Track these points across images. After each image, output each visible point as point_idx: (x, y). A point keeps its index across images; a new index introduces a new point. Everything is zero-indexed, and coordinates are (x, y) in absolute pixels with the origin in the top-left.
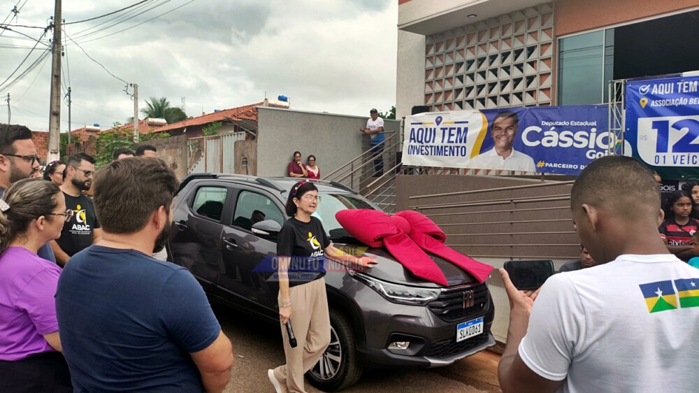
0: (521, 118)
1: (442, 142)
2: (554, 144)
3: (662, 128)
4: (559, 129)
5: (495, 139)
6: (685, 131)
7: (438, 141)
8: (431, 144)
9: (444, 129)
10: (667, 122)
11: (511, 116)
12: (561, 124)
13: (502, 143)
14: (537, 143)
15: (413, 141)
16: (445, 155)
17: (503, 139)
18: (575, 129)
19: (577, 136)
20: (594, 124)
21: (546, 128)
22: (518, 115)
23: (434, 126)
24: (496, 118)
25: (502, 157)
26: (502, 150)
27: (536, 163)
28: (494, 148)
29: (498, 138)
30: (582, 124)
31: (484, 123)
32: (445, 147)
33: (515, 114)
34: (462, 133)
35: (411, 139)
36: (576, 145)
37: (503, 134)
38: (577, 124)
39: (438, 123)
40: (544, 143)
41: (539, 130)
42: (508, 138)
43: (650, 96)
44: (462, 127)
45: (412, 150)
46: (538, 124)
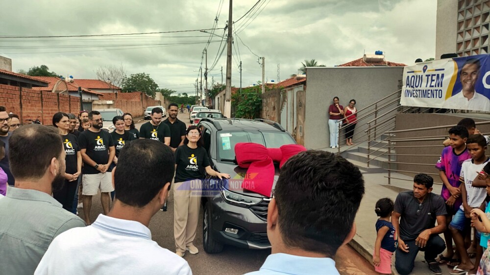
1: (426, 87)
5: (463, 83)
7: (424, 86)
8: (419, 88)
9: (428, 76)
11: (475, 63)
13: (467, 86)
15: (408, 86)
16: (428, 97)
22: (481, 61)
23: (422, 73)
24: (464, 65)
25: (467, 99)
26: (467, 92)
28: (462, 91)
29: (465, 82)
31: (455, 69)
32: (428, 90)
33: (478, 61)
34: (440, 79)
37: (469, 78)
39: (424, 71)
44: (440, 74)
45: (407, 93)
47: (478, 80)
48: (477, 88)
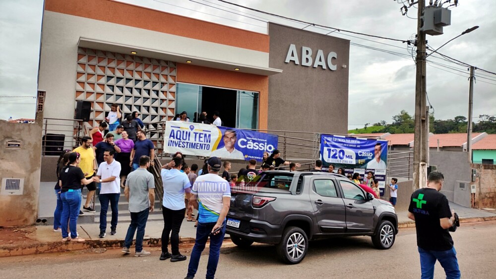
1: (195, 141)
3: (329, 150)
4: (254, 141)
6: (334, 152)
7: (192, 140)
8: (187, 141)
11: (233, 132)
12: (254, 139)
13: (229, 144)
16: (197, 148)
17: (229, 143)
20: (266, 141)
21: (248, 140)
23: (189, 130)
25: (229, 152)
26: (229, 148)
27: (244, 156)
28: (225, 147)
29: (227, 142)
30: (262, 140)
31: (219, 133)
32: (197, 144)
33: (235, 131)
34: (208, 137)
35: (171, 136)
36: (260, 149)
37: (229, 140)
38: (260, 140)
39: (191, 129)
41: (245, 140)
42: (232, 143)
43: (327, 140)
44: (208, 133)
45: (171, 143)
46: (245, 138)
47: (236, 142)
48: (235, 146)
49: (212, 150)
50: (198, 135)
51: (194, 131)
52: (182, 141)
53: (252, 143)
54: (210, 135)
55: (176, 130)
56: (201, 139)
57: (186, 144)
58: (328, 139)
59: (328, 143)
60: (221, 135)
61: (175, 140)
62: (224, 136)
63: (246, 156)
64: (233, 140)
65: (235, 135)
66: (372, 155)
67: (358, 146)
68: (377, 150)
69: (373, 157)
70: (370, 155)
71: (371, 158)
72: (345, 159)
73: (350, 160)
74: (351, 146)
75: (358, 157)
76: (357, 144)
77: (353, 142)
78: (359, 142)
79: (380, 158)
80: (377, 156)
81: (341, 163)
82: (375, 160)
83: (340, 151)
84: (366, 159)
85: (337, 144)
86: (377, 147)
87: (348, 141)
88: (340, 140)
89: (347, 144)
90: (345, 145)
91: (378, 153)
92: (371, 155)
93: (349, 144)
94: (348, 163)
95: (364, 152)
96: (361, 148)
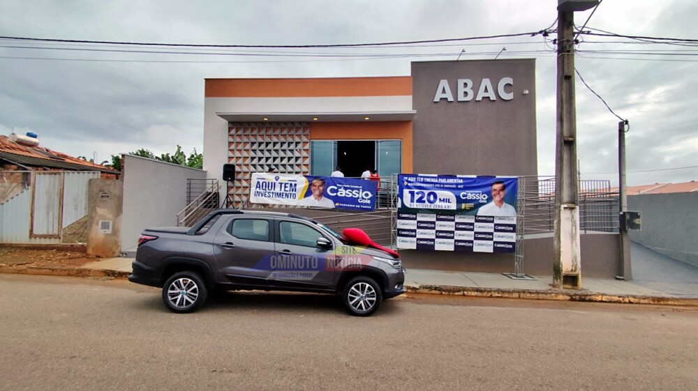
0: (327, 182)
1: (280, 190)
2: (343, 195)
3: (412, 193)
4: (346, 189)
5: (313, 191)
6: (420, 195)
7: (277, 190)
8: (272, 191)
9: (281, 184)
10: (414, 192)
11: (322, 180)
12: (346, 186)
13: (317, 193)
14: (335, 194)
15: (258, 189)
16: (282, 198)
17: (317, 191)
18: (353, 189)
19: (354, 192)
20: (361, 187)
21: (339, 188)
23: (275, 181)
24: (313, 180)
25: (317, 200)
26: (317, 196)
27: (335, 203)
28: (312, 195)
29: (315, 190)
30: (356, 187)
31: (306, 182)
32: (282, 193)
34: (293, 187)
35: (257, 187)
36: (353, 196)
37: (317, 188)
38: (354, 187)
39: (277, 180)
40: (339, 194)
41: (336, 188)
42: (320, 191)
43: (407, 181)
44: (293, 183)
45: (257, 194)
46: (335, 185)
47: (325, 190)
48: (323, 194)
49: (300, 198)
50: (283, 185)
51: (279, 181)
52: (268, 191)
53: (344, 190)
54: (295, 185)
55: (261, 181)
56: (287, 189)
57: (271, 195)
58: (409, 180)
59: (409, 184)
60: (308, 184)
61: (261, 191)
62: (311, 185)
63: (337, 204)
64: (321, 188)
65: (324, 183)
66: (487, 197)
67: (462, 186)
68: (495, 190)
69: (489, 200)
70: (482, 198)
71: (486, 202)
72: (438, 202)
73: (448, 204)
74: (447, 186)
75: (459, 201)
76: (457, 184)
77: (451, 181)
78: (461, 181)
79: (501, 201)
80: (497, 198)
81: (432, 208)
82: (492, 204)
83: (429, 194)
84: (476, 202)
85: (422, 185)
86: (497, 187)
87: (443, 181)
88: (428, 180)
89: (440, 184)
90: (438, 185)
91: (499, 193)
92: (484, 197)
93: (444, 184)
94: (444, 208)
95: (470, 195)
96: (465, 188)
